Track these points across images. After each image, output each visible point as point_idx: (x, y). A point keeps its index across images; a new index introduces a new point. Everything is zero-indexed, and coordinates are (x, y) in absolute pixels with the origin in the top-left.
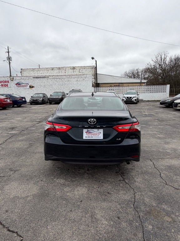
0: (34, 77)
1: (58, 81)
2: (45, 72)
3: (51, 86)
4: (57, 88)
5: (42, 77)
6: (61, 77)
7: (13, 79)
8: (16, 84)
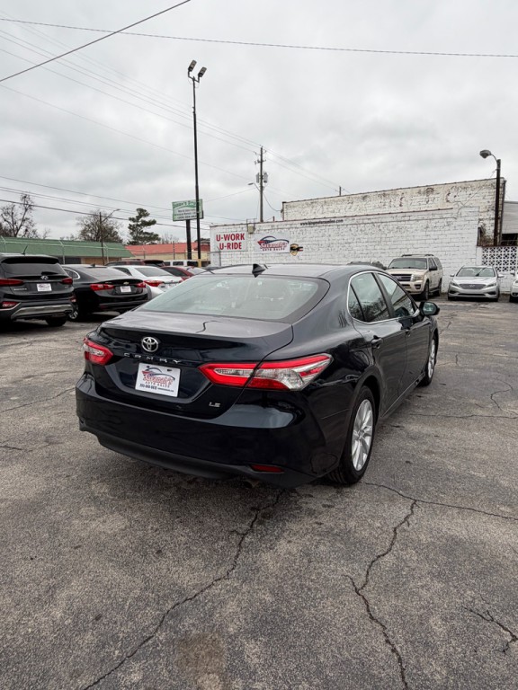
0: (304, 222)
1: (367, 231)
2: (344, 206)
3: (347, 245)
4: (365, 252)
5: (326, 222)
6: (376, 220)
7: (254, 228)
8: (260, 243)
